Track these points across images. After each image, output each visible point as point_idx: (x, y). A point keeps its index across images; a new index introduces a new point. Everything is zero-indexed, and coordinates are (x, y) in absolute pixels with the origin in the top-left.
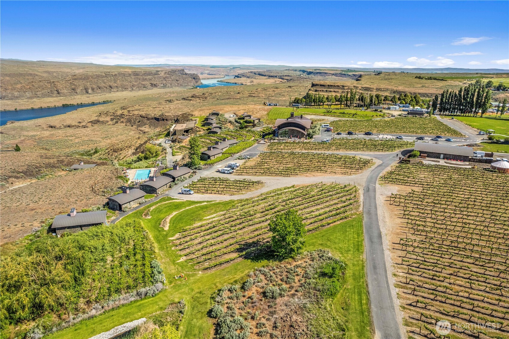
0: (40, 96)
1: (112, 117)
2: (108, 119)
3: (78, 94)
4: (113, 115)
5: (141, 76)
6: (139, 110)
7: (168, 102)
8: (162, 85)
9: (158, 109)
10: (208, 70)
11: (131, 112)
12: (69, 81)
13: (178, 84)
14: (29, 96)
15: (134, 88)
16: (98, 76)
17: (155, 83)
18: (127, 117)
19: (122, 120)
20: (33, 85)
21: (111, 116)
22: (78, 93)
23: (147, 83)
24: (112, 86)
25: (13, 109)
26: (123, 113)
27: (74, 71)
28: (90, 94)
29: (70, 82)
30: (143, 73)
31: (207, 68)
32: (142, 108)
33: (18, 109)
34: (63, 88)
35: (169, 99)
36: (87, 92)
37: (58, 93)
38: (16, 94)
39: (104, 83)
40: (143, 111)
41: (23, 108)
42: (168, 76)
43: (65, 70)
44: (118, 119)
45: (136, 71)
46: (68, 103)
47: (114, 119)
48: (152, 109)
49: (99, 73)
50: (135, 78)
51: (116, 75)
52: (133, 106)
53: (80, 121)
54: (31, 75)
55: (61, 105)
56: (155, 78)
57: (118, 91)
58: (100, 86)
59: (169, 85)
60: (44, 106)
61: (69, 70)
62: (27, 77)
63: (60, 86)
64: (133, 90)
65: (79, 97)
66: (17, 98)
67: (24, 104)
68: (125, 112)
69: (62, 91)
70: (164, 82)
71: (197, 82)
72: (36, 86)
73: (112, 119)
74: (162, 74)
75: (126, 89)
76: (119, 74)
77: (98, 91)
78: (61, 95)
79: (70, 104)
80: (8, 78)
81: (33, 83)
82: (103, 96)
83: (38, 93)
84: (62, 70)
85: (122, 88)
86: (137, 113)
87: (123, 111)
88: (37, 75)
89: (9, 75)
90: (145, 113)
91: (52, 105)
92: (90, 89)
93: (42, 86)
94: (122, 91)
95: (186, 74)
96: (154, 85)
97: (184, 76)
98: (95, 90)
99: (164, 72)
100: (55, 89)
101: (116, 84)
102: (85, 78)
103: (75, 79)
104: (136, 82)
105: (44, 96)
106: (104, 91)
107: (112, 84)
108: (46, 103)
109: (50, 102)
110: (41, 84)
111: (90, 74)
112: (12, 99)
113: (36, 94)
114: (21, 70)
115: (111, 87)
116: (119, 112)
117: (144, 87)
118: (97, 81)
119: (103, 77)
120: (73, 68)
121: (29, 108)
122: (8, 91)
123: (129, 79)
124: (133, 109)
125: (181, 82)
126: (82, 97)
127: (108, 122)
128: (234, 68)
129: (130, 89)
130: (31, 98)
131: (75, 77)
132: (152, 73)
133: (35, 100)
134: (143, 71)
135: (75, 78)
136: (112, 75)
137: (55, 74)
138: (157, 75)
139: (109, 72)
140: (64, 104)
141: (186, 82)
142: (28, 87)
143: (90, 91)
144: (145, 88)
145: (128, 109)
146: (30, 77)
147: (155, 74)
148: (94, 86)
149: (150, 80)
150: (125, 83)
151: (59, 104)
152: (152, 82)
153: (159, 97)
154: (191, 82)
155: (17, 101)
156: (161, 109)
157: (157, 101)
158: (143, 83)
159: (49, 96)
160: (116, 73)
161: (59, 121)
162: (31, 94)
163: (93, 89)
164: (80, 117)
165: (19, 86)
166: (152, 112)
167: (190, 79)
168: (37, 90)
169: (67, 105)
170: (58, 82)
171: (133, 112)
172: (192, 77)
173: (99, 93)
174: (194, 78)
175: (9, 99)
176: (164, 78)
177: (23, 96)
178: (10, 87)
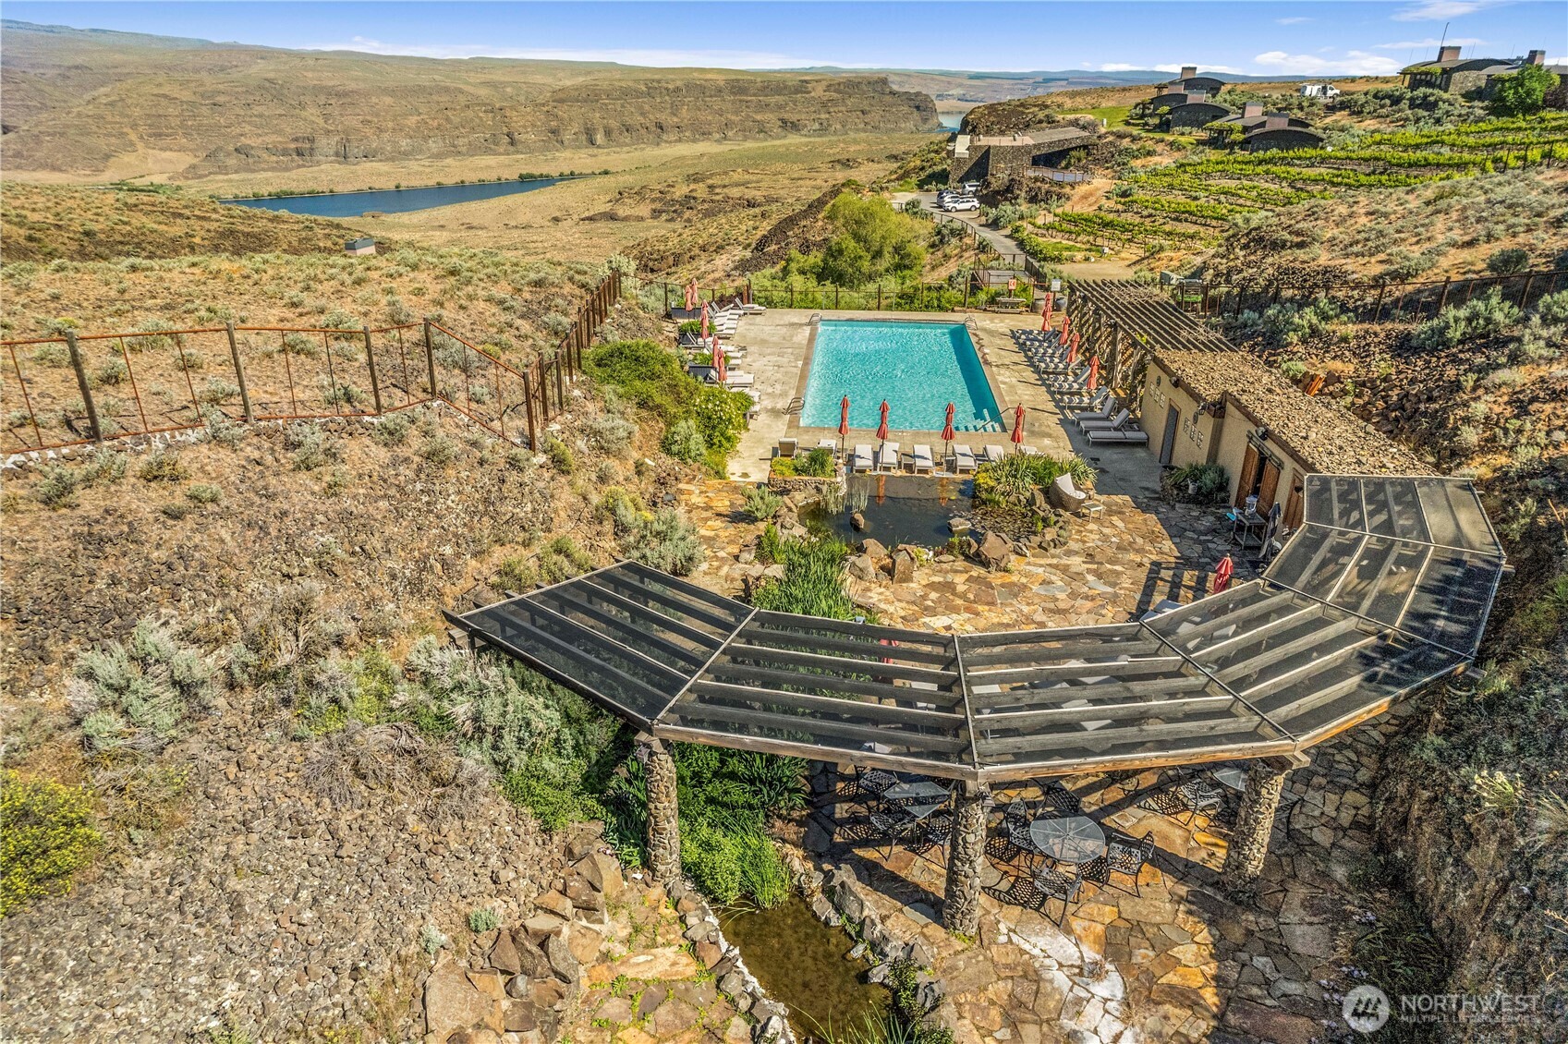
0: (464, 149)
1: (658, 205)
2: (644, 210)
3: (565, 148)
4: (661, 200)
5: (755, 95)
6: (745, 184)
7: (838, 167)
8: (816, 126)
9: (808, 182)
10: (960, 85)
11: (717, 190)
12: (544, 105)
13: (866, 124)
14: (435, 151)
15: (730, 134)
16: (626, 93)
17: (794, 118)
18: (706, 206)
19: (687, 214)
20: (448, 120)
21: (653, 201)
22: (566, 143)
23: (770, 117)
24: (664, 125)
25: (391, 186)
26: (694, 194)
27: (561, 83)
28: (599, 147)
29: (545, 109)
30: (759, 85)
31: (959, 81)
32: (754, 178)
33: (404, 185)
34: (525, 127)
35: (844, 156)
36: (592, 142)
37: (512, 143)
38: (404, 143)
39: (643, 114)
40: (758, 189)
41: (417, 182)
42: (835, 95)
43: (539, 79)
44: (675, 211)
45: (738, 81)
46: (536, 172)
47: (661, 212)
48: (787, 182)
49: (630, 84)
50: (733, 102)
51: (678, 89)
52: (726, 173)
53: (558, 214)
54: (447, 90)
55: (516, 177)
56: (795, 103)
57: (680, 140)
58: (630, 122)
59: (838, 126)
60: (471, 177)
61: (549, 80)
62: (435, 98)
63: (517, 120)
64: (725, 138)
65: (567, 154)
66: (406, 155)
67: (419, 173)
68: (701, 190)
69: (523, 137)
70: (823, 116)
71: (925, 120)
72: (456, 120)
73: (654, 211)
74: (818, 92)
75: (706, 135)
76: (687, 86)
77: (622, 140)
78: (520, 147)
79: (541, 175)
80: (388, 100)
81: (449, 113)
82: (637, 154)
83: (460, 142)
84: (530, 79)
85: (694, 131)
86: (738, 195)
87: (692, 187)
88: (461, 92)
89: (391, 92)
90: (765, 193)
91: (491, 176)
92: (602, 130)
93: (472, 120)
94: (694, 141)
95: (893, 93)
96: (790, 126)
97: (888, 99)
98: (614, 135)
99: (824, 83)
100: (505, 130)
101: (675, 120)
102: (590, 96)
103: (562, 101)
104: (736, 113)
105: (474, 150)
106: (640, 140)
107: (664, 117)
108: (474, 170)
109: (488, 167)
110: (470, 113)
111: (605, 85)
112: (392, 159)
113: (454, 146)
114: (424, 80)
115: (661, 128)
116: (681, 191)
117: (761, 131)
118: (623, 106)
119: (639, 94)
120: (561, 75)
121: (432, 182)
122: (386, 136)
123: (716, 103)
124: (727, 182)
125: (875, 116)
126: (576, 157)
127: (642, 219)
128: (1047, 81)
129: (717, 136)
130: (439, 156)
131: (561, 95)
132: (785, 87)
133: (449, 161)
134: (759, 80)
135: (561, 97)
136: (667, 89)
137: (509, 90)
138: (802, 92)
139: (659, 81)
140: (524, 172)
141: (892, 118)
142: (435, 124)
143: (599, 138)
144: (762, 135)
145: (710, 182)
146: (444, 98)
147: (797, 92)
148: (613, 124)
149: (780, 107)
150: (703, 116)
151: (512, 174)
152: (786, 116)
153: (810, 150)
154: (906, 119)
155: (406, 163)
156: (819, 182)
157: (803, 163)
158: (758, 117)
159: (488, 151)
160: (679, 83)
161: (496, 213)
162: (441, 144)
163: (608, 133)
164: (558, 203)
165: (412, 120)
166: (786, 191)
167: (906, 109)
168: (457, 132)
169: (532, 176)
170: (513, 108)
171: (726, 190)
172: (912, 103)
173: (627, 145)
174: (918, 108)
175: (387, 160)
176: (824, 105)
177: (421, 151)
178: (390, 125)
